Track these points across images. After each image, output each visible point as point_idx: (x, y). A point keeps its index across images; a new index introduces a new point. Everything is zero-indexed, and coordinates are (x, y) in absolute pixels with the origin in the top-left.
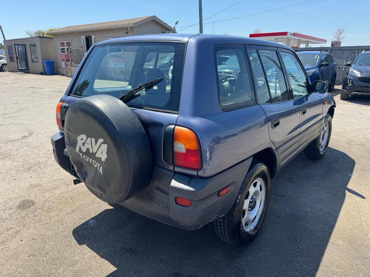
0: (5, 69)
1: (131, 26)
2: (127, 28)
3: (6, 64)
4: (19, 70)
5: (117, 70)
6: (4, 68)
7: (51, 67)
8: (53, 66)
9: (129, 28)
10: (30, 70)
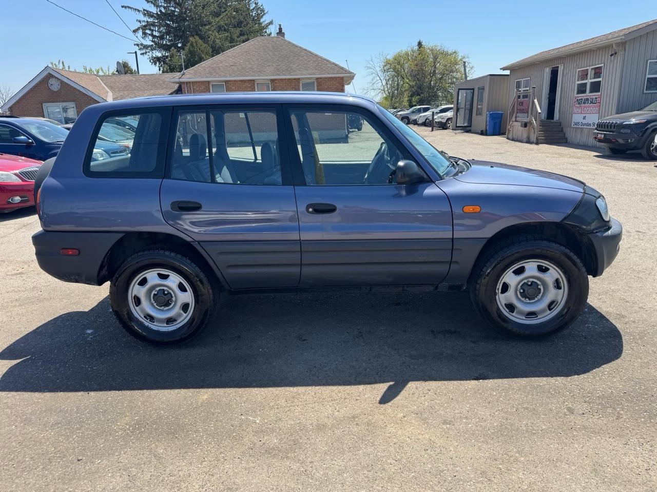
0: (450, 126)
1: (618, 41)
2: (612, 46)
3: (452, 118)
4: (457, 127)
5: (586, 127)
6: (449, 124)
7: (495, 123)
8: (501, 121)
9: (614, 45)
10: (472, 128)
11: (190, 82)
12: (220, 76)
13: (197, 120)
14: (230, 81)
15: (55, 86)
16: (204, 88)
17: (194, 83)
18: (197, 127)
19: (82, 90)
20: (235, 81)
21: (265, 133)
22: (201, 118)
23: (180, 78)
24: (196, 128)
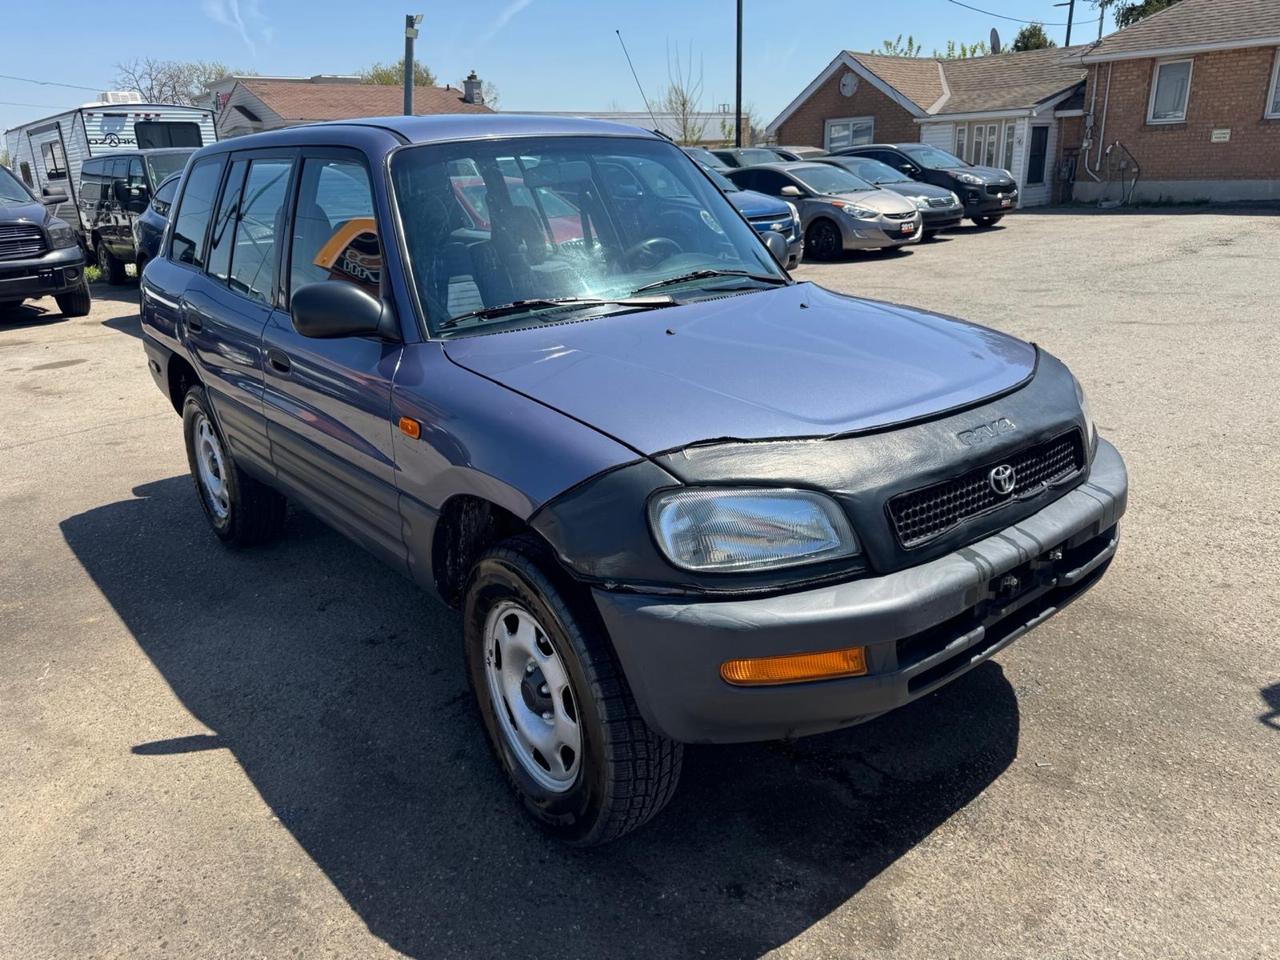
11: (1108, 63)
12: (1183, 43)
13: (1104, 149)
14: (1207, 54)
15: (849, 87)
16: (1138, 76)
17: (1116, 64)
18: (1101, 167)
19: (889, 94)
20: (1221, 52)
21: (1271, 181)
22: (1114, 144)
23: (1086, 55)
24: (1097, 169)
